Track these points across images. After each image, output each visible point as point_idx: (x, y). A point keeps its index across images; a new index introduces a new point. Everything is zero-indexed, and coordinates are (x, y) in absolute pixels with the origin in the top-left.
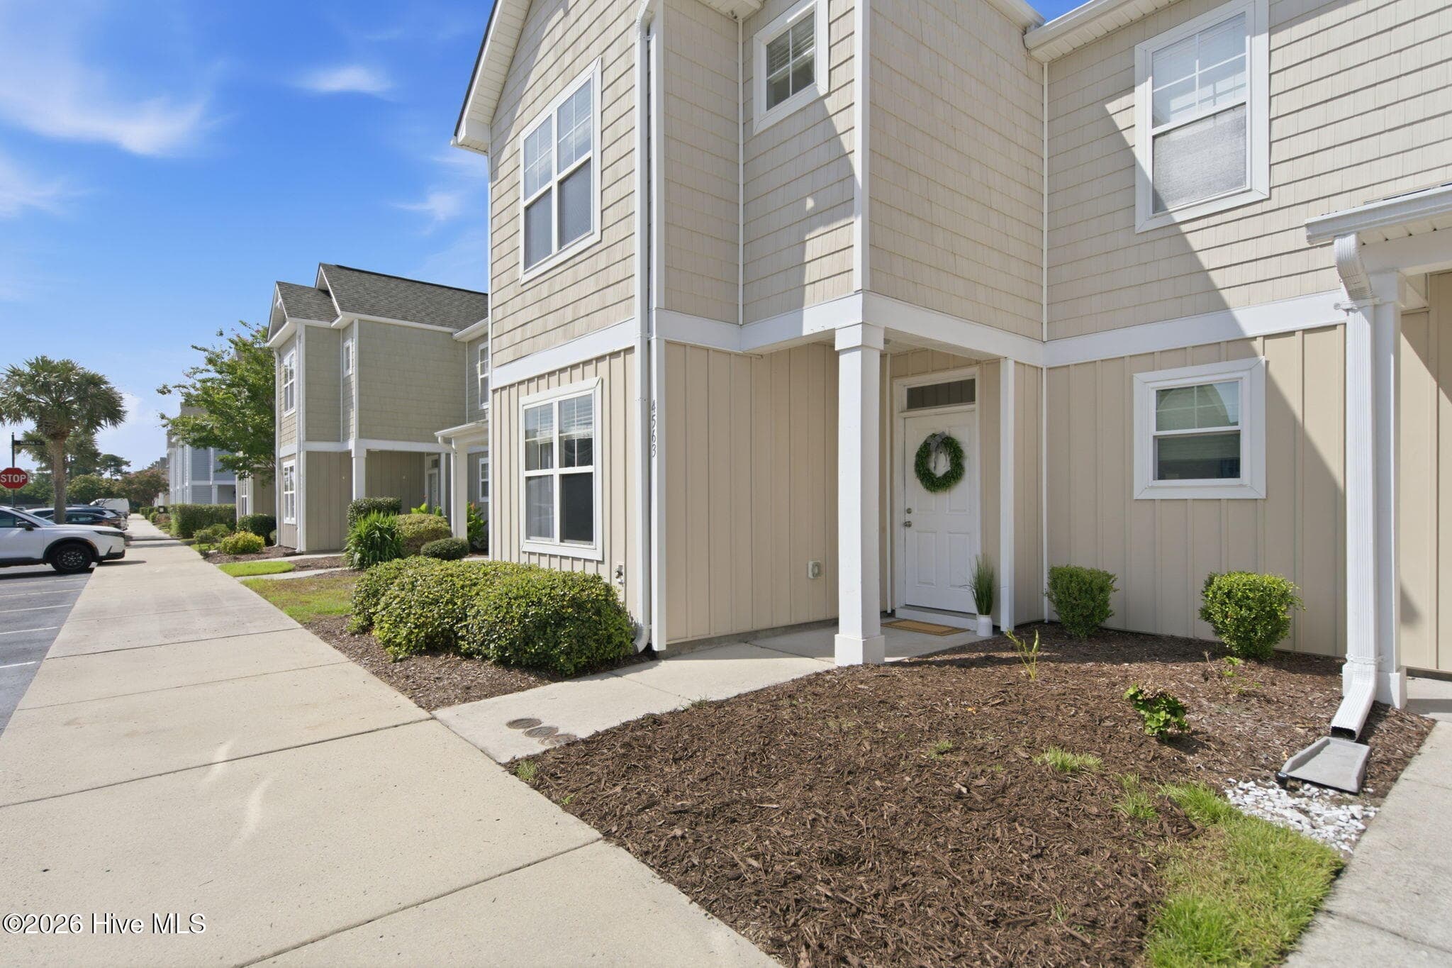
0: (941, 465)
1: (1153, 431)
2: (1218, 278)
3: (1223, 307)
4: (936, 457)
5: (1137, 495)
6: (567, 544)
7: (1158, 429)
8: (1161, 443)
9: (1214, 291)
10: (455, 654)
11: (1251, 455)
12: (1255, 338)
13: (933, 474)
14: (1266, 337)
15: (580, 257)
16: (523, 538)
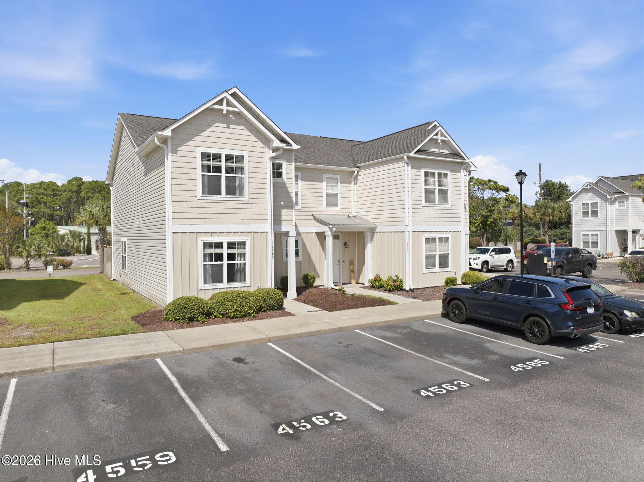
3: (296, 226)
5: (283, 261)
11: (300, 253)
14: (302, 233)
15: (237, 202)
16: (201, 285)
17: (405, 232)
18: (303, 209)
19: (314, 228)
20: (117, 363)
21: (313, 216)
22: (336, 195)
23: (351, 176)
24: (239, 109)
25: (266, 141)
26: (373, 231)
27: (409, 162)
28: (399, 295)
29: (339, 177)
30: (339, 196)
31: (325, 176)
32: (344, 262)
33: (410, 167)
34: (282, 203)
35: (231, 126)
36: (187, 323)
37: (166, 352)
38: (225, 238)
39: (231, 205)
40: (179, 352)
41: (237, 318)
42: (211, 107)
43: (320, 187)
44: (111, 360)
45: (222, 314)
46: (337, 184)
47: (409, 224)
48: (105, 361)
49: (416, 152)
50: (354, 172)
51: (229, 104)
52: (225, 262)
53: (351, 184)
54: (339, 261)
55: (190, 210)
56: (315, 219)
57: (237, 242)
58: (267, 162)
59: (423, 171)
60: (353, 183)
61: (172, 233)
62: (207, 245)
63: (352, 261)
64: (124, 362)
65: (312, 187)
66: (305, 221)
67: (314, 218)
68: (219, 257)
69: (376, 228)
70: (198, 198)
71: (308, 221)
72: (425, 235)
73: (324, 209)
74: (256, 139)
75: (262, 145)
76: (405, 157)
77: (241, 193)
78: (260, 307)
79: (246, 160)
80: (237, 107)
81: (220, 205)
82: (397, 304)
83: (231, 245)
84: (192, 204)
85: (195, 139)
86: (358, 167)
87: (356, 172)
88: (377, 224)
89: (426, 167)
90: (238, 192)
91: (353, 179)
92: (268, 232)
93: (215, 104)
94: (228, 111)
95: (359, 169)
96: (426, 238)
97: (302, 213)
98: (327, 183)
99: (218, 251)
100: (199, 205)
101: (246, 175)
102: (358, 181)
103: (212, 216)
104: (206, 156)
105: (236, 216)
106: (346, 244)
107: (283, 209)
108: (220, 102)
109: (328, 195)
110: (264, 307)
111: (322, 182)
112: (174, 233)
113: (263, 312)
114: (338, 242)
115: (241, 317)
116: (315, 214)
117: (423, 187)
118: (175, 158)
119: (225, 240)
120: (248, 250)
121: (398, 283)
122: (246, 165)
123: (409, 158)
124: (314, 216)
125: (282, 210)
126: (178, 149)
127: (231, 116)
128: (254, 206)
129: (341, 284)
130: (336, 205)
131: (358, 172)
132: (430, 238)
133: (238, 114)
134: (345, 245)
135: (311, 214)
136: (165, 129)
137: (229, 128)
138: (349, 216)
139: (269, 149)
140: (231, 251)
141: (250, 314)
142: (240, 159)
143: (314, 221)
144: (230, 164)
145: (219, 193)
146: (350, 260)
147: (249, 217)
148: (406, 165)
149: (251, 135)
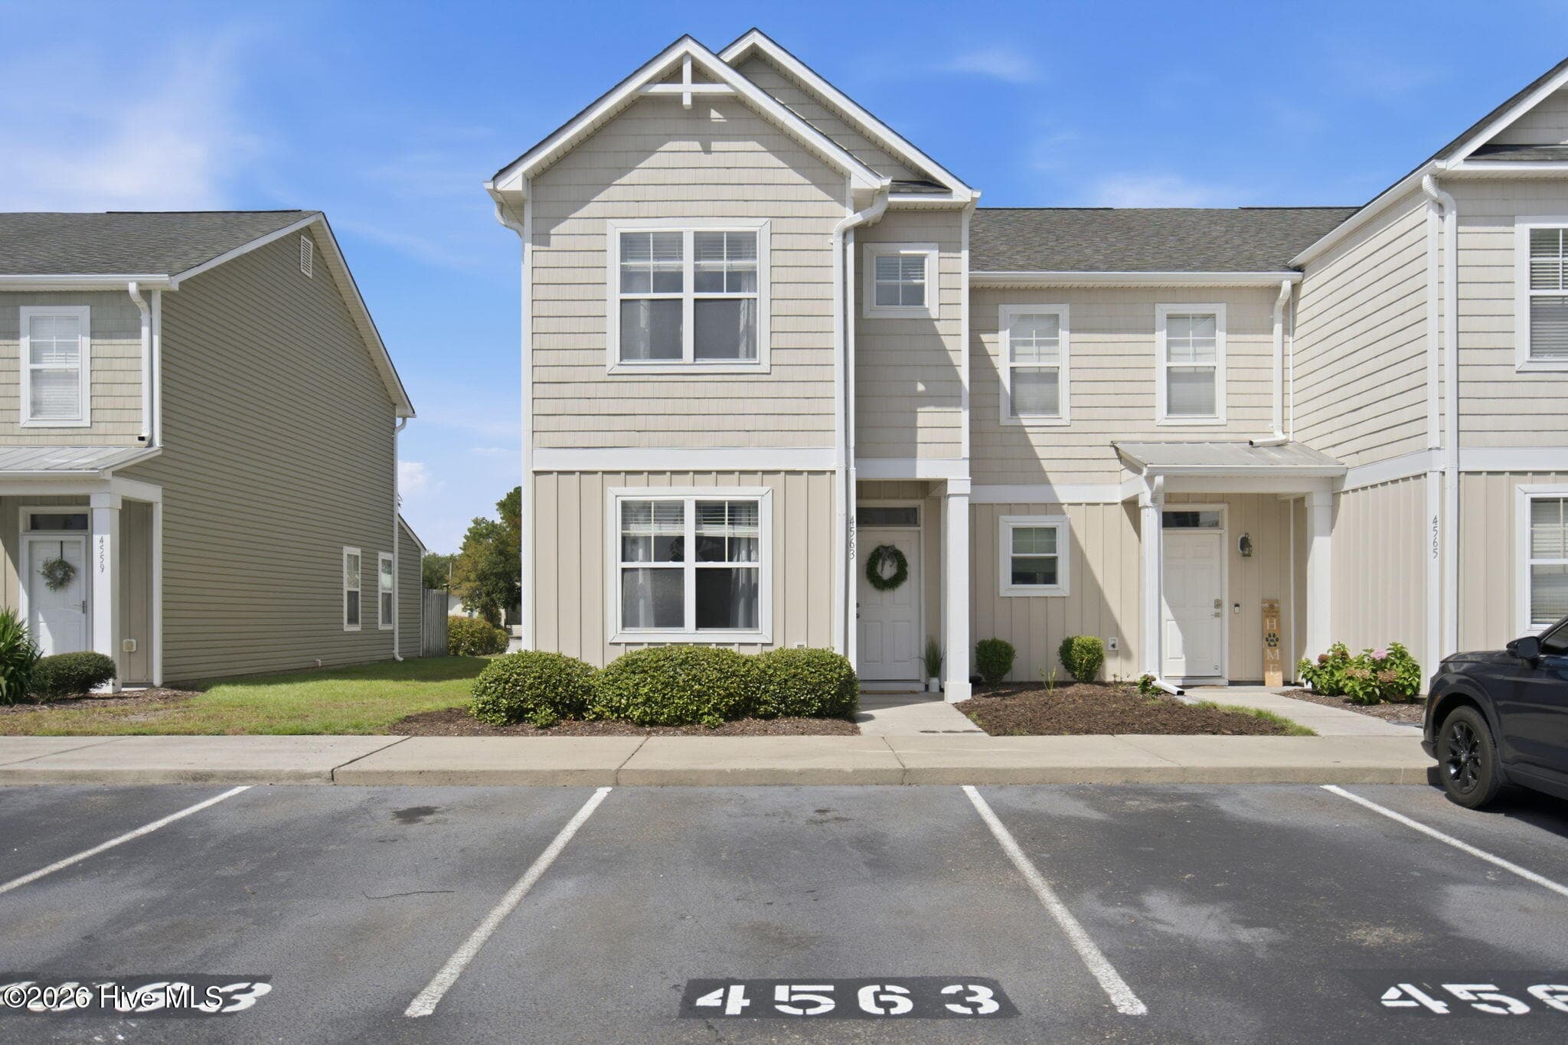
0: (888, 571)
1: (1011, 554)
2: (1045, 464)
3: (1047, 483)
4: (883, 565)
5: (1002, 594)
6: (701, 631)
7: (1014, 552)
8: (1015, 561)
9: (1042, 472)
10: (755, 718)
11: (1063, 570)
12: (1063, 504)
13: (880, 577)
14: (1069, 504)
15: (734, 378)
16: (614, 629)
17: (1425, 474)
18: (1077, 427)
19: (1119, 487)
20: (142, 783)
21: (1113, 445)
22: (1207, 376)
23: (1273, 304)
24: (732, 87)
25: (832, 179)
26: (1334, 485)
27: (1445, 197)
28: (1381, 716)
29: (1220, 310)
30: (1220, 378)
31: (1162, 310)
32: (1237, 605)
33: (1451, 218)
34: (921, 387)
35: (716, 146)
36: (505, 724)
37: (280, 772)
38: (689, 489)
39: (713, 389)
40: (317, 777)
41: (652, 723)
42: (643, 92)
43: (1145, 349)
44: (129, 772)
45: (617, 710)
46: (1214, 335)
47: (1442, 441)
48: (112, 773)
49: (1474, 154)
50: (1277, 289)
51: (700, 74)
52: (690, 564)
53: (1271, 331)
54: (1218, 604)
55: (585, 406)
56: (1120, 458)
57: (730, 503)
58: (834, 247)
59: (1522, 232)
60: (1278, 328)
61: (531, 475)
62: (630, 511)
63: (1272, 606)
64: (162, 783)
65: (1112, 349)
66: (1082, 465)
67: (1118, 454)
68: (673, 548)
69: (1343, 476)
70: (607, 369)
71: (1094, 465)
72: (1527, 487)
73: (1157, 422)
74: (798, 178)
75: (821, 195)
76: (1427, 182)
77: (752, 353)
78: (749, 699)
79: (763, 245)
80: (726, 83)
81: (679, 389)
82: (1309, 733)
83: (709, 512)
84: (591, 390)
85: (602, 196)
86: (1299, 269)
87: (1287, 286)
88: (1348, 462)
89: (1541, 214)
90: (742, 348)
91: (1278, 314)
92: (833, 472)
93: (651, 81)
94: (696, 98)
95: (1297, 275)
96: (1534, 501)
97: (1074, 440)
98: (1168, 335)
99: (669, 530)
100: (612, 390)
101: (762, 293)
102: (1300, 318)
103: (653, 422)
104: (631, 244)
105: (729, 422)
106: (1245, 543)
107: (923, 406)
108: (673, 75)
109: (1173, 376)
110: (766, 702)
111: (1153, 331)
112: (536, 473)
113: (762, 717)
114: (1217, 537)
115: (666, 724)
116: (1124, 442)
117: (1523, 293)
118: (543, 258)
119: (689, 495)
120: (764, 530)
121: (1395, 674)
122: (762, 262)
123: (1443, 181)
124: (1117, 449)
125: (919, 410)
126: (552, 231)
127: (714, 114)
128: (788, 390)
129: (1225, 681)
130: (1210, 409)
131: (1296, 287)
132: (1556, 500)
133: (735, 103)
134: (1242, 548)
135: (1107, 439)
136: (507, 173)
137: (707, 150)
138: (1251, 443)
139: (843, 202)
140: (711, 531)
141: (697, 717)
142: (741, 244)
143: (1117, 465)
144: (708, 264)
145: (677, 353)
146: (1263, 602)
147: (770, 422)
148: (1432, 215)
149: (782, 164)
